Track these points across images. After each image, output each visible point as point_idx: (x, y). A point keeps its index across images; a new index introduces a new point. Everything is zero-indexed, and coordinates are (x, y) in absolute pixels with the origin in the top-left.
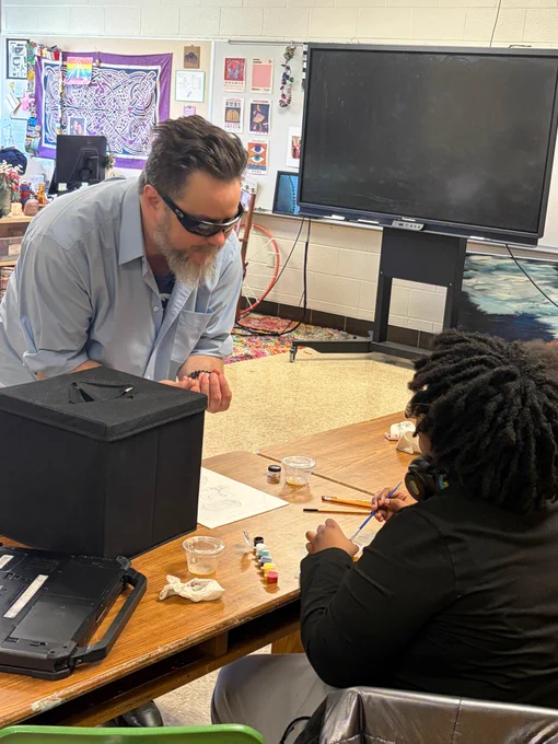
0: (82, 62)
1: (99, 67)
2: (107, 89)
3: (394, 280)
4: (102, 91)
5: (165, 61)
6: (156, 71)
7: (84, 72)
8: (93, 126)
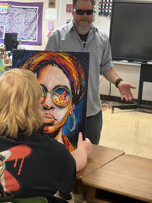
0: (3, 5)
1: (10, 7)
2: (14, 15)
3: (144, 82)
4: (12, 16)
5: (40, 5)
6: (36, 9)
7: (4, 9)
8: (8, 29)
